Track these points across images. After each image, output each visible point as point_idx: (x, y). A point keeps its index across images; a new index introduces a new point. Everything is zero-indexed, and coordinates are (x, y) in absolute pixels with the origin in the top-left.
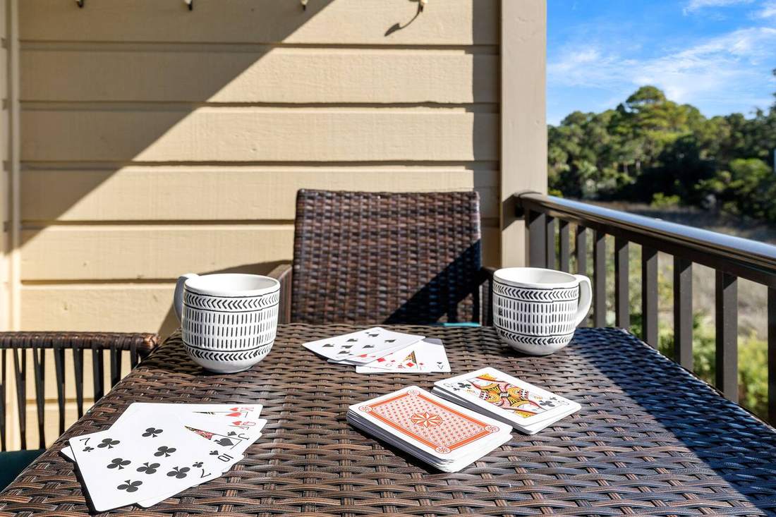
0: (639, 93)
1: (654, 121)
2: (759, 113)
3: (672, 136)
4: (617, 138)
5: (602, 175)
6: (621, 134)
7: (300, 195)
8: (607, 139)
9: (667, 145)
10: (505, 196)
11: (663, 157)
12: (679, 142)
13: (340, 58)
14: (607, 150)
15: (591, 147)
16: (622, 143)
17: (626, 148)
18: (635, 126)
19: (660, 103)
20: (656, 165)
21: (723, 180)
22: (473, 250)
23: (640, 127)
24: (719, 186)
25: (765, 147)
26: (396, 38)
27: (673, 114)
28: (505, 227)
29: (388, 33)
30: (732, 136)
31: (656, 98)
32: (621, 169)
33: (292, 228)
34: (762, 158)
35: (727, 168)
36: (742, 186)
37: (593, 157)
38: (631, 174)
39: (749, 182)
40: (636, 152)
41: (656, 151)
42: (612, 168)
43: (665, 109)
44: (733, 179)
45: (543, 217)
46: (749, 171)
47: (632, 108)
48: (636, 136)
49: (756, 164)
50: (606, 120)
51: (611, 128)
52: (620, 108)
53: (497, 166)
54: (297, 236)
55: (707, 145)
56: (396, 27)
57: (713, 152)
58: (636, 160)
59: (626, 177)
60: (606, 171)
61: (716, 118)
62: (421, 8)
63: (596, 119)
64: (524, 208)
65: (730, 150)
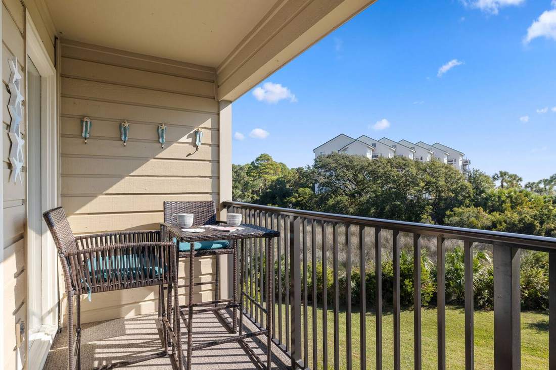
0: (261, 157)
1: (267, 170)
2: (309, 168)
3: (275, 178)
4: (252, 179)
5: (245, 196)
6: (253, 176)
7: (164, 202)
8: (246, 178)
9: (273, 181)
10: (221, 202)
11: (271, 187)
12: (278, 180)
13: (173, 162)
14: (246, 184)
15: (239, 182)
16: (254, 181)
17: (255, 183)
18: (259, 173)
19: (270, 162)
20: (268, 191)
21: (295, 197)
22: (214, 216)
23: (261, 173)
24: (294, 200)
25: (311, 183)
26: (190, 157)
27: (276, 167)
28: (221, 210)
29: (187, 156)
30: (299, 178)
31: (268, 160)
32: (253, 192)
33: (163, 213)
34: (310, 188)
35: (297, 192)
36: (303, 200)
37: (240, 187)
38: (258, 195)
39: (305, 198)
40: (260, 184)
41: (268, 184)
42: (249, 192)
43: (272, 165)
44: (299, 197)
45: (232, 207)
46: (306, 194)
47: (257, 164)
48: (260, 177)
49: (308, 190)
50: (246, 169)
51: (248, 174)
52: (253, 163)
53: (219, 194)
54: (165, 214)
55: (289, 181)
56: (190, 154)
57: (291, 185)
58: (260, 189)
59: (256, 197)
60: (246, 193)
61: (292, 169)
62: (197, 149)
63: (241, 169)
64: (226, 205)
65: (298, 184)
